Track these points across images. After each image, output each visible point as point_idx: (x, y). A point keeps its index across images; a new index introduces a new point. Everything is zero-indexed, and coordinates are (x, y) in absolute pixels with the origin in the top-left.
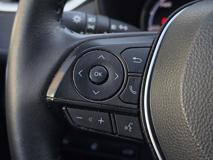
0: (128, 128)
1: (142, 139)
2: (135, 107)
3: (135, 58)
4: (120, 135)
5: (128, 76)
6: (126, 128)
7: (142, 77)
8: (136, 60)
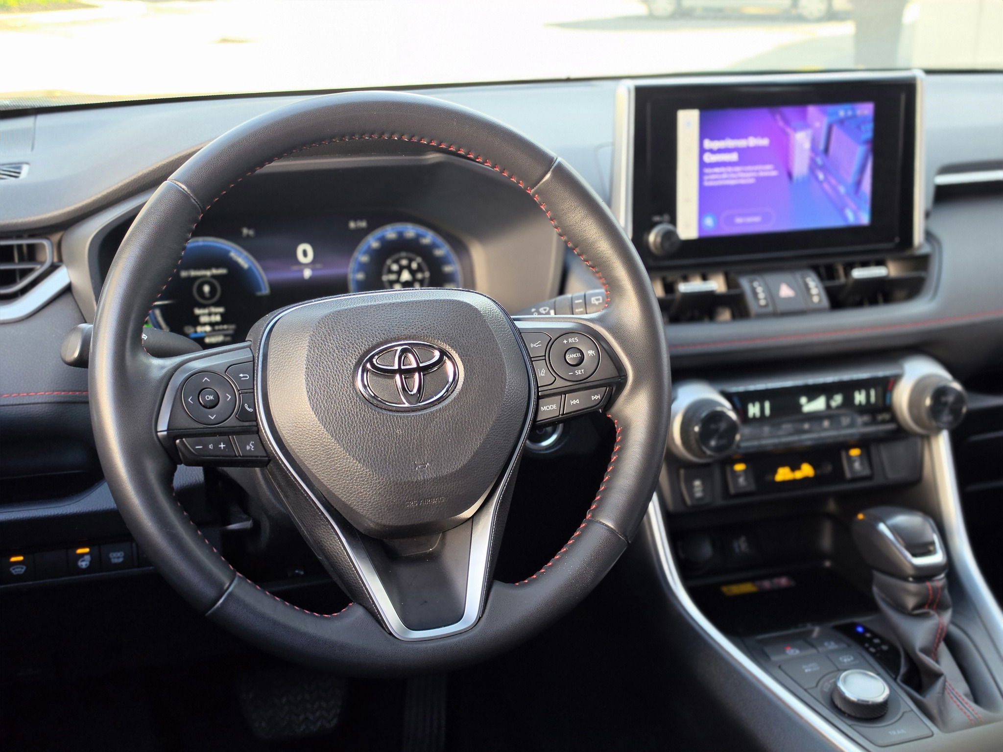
0: (250, 447)
1: (265, 455)
2: (254, 423)
3: (241, 375)
4: (243, 456)
5: (240, 394)
6: (248, 448)
7: (254, 392)
8: (244, 377)
